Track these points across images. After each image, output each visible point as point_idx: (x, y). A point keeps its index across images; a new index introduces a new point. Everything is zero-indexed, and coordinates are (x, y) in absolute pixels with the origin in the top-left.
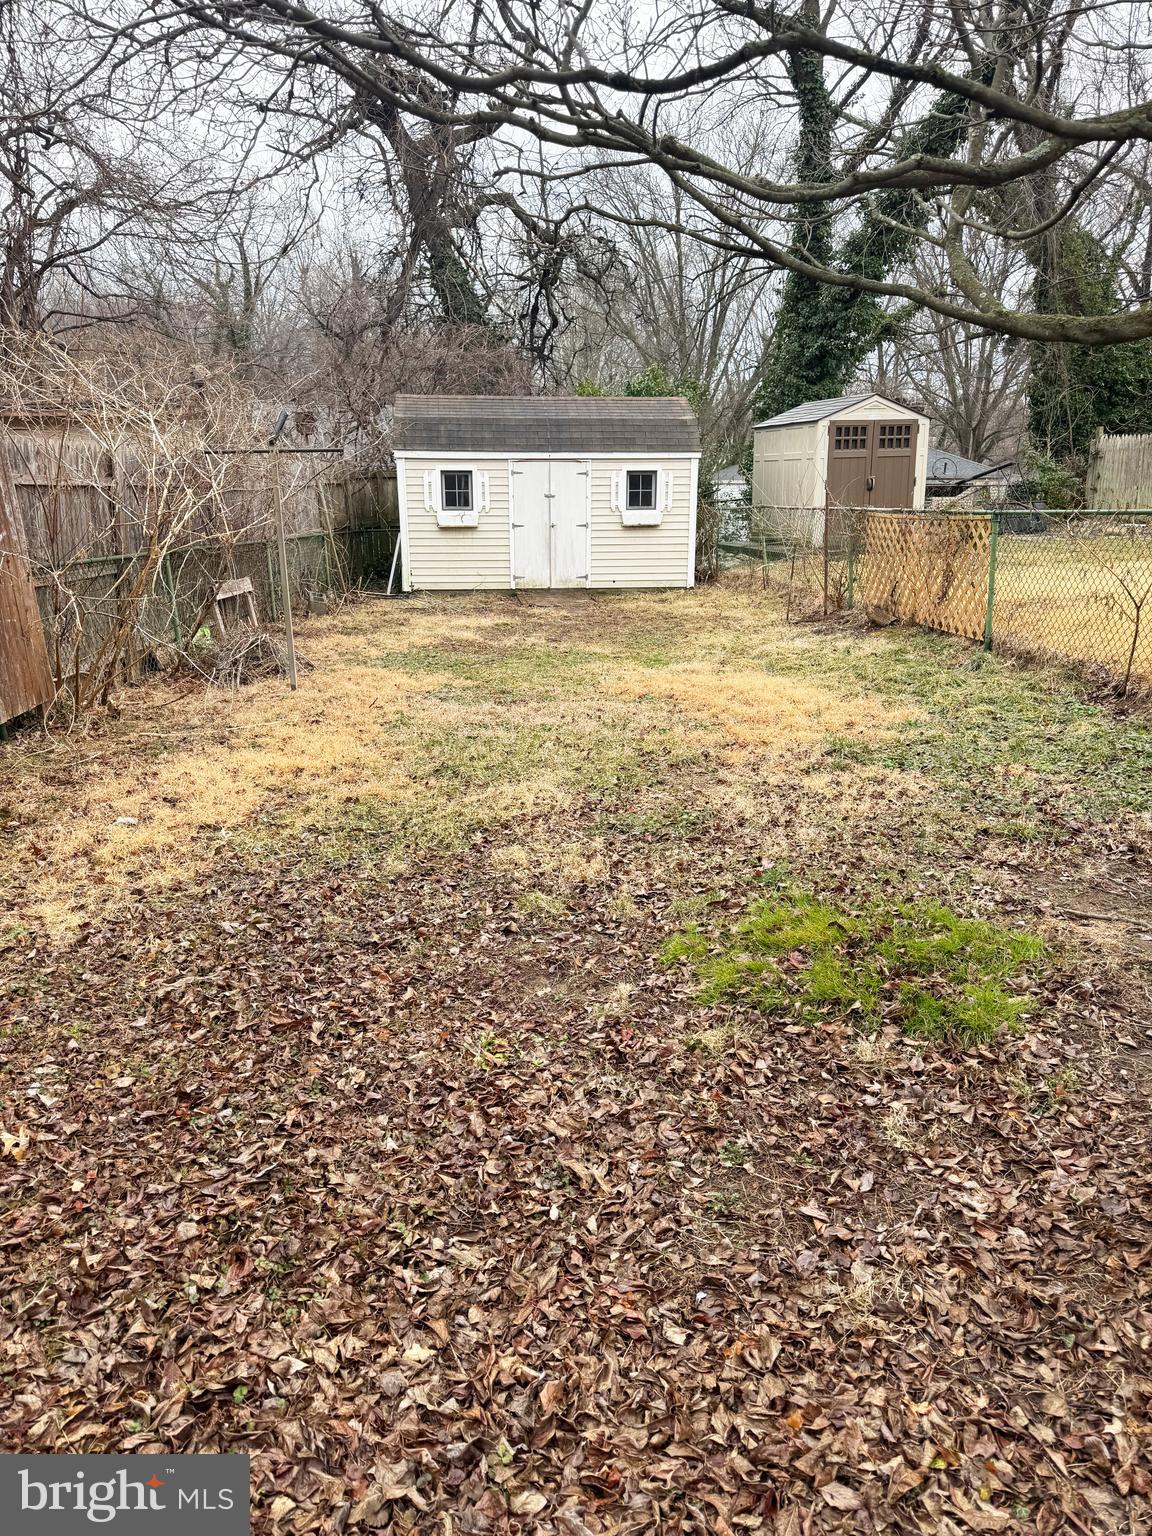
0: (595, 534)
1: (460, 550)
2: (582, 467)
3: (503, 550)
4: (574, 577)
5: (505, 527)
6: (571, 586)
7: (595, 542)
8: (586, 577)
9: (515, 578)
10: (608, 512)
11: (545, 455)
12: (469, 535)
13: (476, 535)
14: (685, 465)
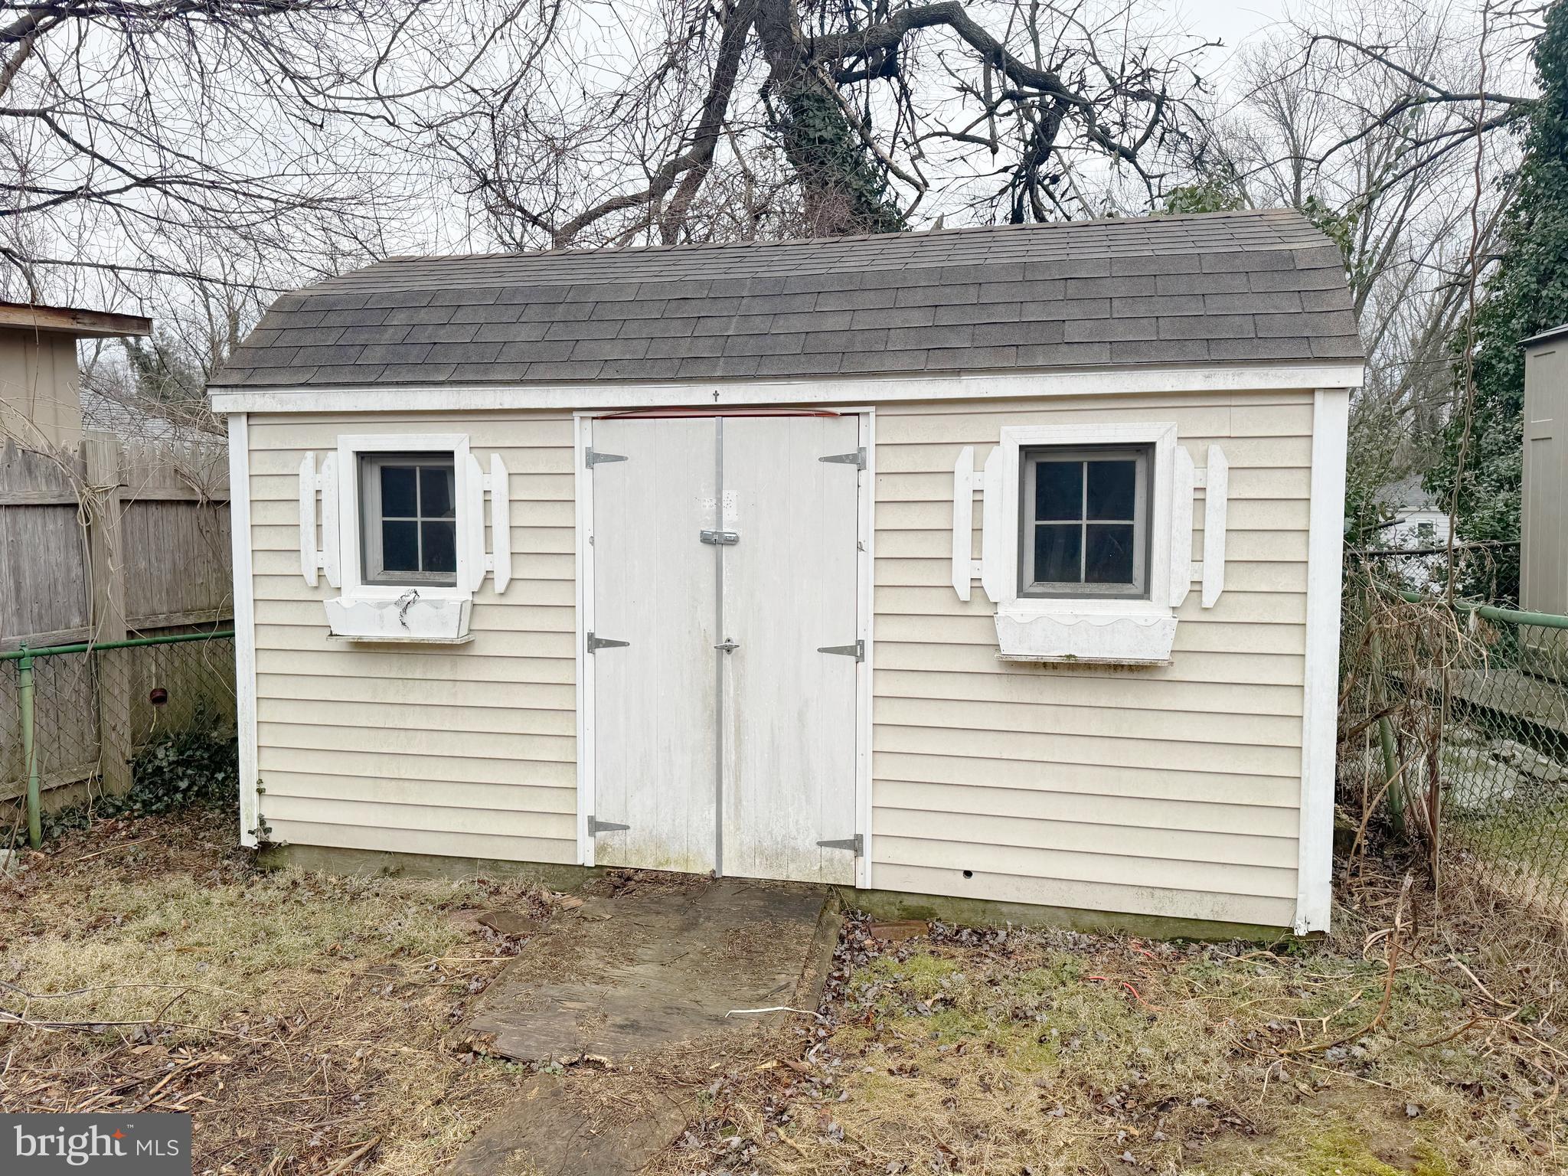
0: (890, 686)
1: (413, 719)
2: (839, 436)
3: (556, 726)
4: (807, 842)
5: (557, 647)
6: (795, 873)
7: (893, 714)
8: (855, 845)
9: (595, 826)
10: (938, 603)
11: (701, 394)
12: (443, 669)
13: (469, 670)
14: (1283, 419)
